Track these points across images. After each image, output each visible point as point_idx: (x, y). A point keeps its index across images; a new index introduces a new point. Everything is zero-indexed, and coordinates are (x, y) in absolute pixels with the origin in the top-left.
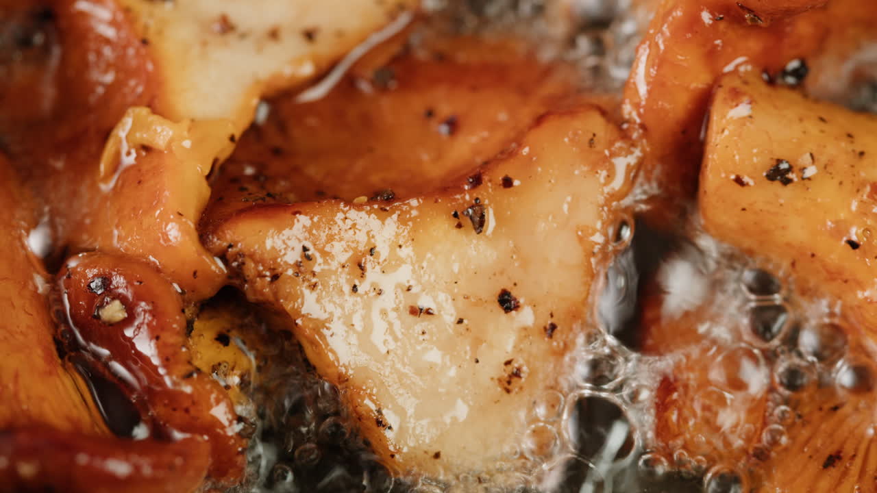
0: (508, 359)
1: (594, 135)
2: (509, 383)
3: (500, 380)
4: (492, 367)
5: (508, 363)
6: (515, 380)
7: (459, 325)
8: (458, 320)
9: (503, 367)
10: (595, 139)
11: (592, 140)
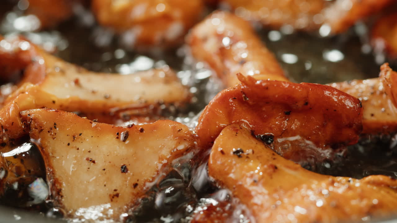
0: (116, 189)
1: (182, 129)
2: (113, 197)
3: (110, 195)
4: (110, 189)
5: (115, 190)
6: (115, 197)
7: (103, 171)
8: (103, 169)
9: (113, 191)
10: (181, 130)
11: (180, 130)
